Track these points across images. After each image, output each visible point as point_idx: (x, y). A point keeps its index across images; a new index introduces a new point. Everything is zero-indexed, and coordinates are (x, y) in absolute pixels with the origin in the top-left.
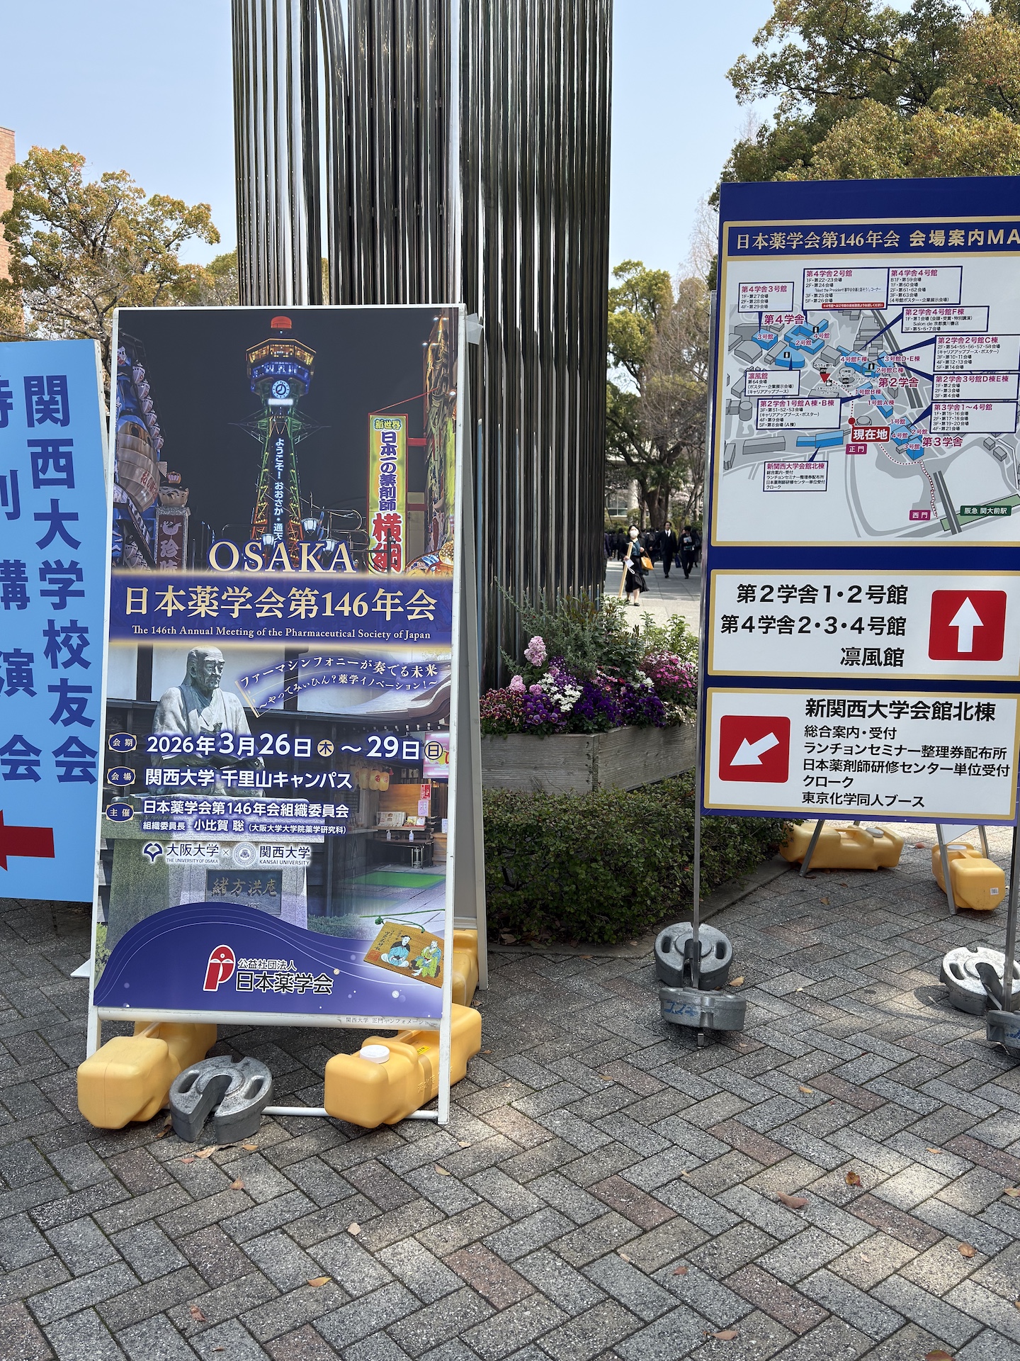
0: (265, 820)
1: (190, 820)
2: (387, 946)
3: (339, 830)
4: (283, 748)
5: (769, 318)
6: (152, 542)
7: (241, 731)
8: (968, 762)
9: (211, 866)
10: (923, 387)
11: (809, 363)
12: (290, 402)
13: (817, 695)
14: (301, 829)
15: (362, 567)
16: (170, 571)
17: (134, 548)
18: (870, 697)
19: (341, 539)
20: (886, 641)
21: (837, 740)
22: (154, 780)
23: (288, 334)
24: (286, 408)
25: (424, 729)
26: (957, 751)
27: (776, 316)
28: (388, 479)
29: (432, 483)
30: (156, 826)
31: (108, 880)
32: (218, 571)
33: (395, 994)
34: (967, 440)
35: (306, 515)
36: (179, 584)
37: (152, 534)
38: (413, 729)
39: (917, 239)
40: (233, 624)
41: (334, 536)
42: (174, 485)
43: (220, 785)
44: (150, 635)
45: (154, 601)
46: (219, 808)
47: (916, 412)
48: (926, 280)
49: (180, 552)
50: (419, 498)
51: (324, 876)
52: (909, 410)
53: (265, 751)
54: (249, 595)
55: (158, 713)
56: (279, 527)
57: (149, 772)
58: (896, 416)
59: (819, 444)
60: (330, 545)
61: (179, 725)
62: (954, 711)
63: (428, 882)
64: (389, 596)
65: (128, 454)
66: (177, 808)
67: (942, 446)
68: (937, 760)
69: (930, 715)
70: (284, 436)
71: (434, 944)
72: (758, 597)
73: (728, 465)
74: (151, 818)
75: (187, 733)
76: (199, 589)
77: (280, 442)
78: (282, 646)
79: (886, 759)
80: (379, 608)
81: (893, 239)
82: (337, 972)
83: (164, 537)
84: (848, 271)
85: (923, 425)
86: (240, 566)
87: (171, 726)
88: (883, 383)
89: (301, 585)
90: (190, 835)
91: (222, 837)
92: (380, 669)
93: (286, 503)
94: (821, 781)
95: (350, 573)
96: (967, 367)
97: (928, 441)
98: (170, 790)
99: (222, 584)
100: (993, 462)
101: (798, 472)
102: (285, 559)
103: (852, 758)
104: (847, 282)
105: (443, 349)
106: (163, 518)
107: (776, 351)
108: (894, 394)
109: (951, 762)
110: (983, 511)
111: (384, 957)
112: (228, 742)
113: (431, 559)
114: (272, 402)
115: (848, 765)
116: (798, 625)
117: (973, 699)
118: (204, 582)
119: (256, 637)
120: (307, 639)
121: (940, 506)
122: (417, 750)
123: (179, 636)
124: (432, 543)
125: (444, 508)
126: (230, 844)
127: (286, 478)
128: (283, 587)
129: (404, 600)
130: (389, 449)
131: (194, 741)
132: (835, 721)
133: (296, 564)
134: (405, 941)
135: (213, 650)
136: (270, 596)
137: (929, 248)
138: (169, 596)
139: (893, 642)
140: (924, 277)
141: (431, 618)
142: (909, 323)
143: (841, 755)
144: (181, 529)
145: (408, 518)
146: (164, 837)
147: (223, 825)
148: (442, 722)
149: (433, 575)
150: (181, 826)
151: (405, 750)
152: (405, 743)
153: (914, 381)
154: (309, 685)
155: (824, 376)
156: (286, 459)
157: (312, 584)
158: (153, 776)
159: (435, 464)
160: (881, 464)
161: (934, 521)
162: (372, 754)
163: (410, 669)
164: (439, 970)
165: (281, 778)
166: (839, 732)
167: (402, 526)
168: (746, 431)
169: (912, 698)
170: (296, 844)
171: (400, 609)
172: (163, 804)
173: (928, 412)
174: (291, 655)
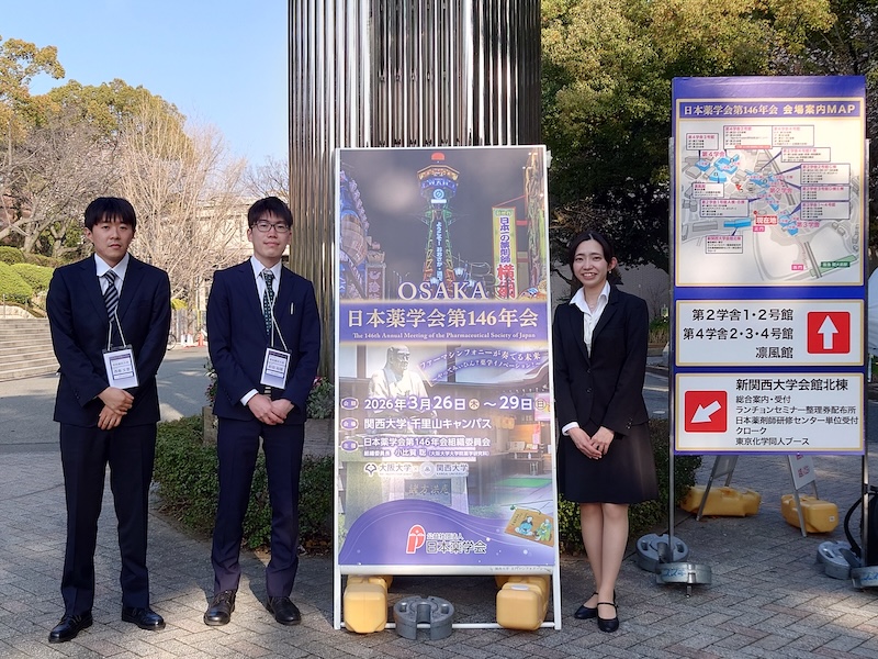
0: (438, 448)
1: (393, 450)
2: (518, 523)
3: (485, 453)
4: (448, 404)
5: (705, 154)
6: (364, 284)
7: (422, 395)
8: (834, 415)
9: (407, 477)
10: (796, 194)
11: (729, 179)
12: (444, 201)
13: (743, 376)
14: (461, 453)
15: (492, 296)
16: (375, 301)
17: (353, 287)
18: (774, 377)
19: (478, 279)
20: (782, 343)
21: (756, 404)
22: (369, 426)
23: (441, 163)
24: (442, 205)
25: (534, 391)
26: (827, 409)
27: (709, 152)
28: (505, 245)
29: (531, 246)
30: (372, 453)
31: (344, 488)
32: (404, 300)
33: (525, 552)
34: (822, 224)
35: (456, 266)
36: (380, 308)
37: (363, 279)
38: (527, 391)
39: (788, 110)
40: (415, 331)
41: (473, 278)
42: (376, 250)
43: (410, 428)
44: (364, 339)
45: (366, 318)
46: (410, 442)
47: (793, 208)
48: (794, 133)
49: (381, 289)
50: (525, 255)
51: (477, 482)
52: (788, 206)
53: (437, 407)
54: (423, 313)
55: (370, 385)
56: (440, 274)
57: (366, 421)
58: (780, 209)
59: (737, 226)
60: (472, 283)
61: (384, 392)
62: (824, 385)
63: (542, 483)
64: (509, 312)
65: (348, 233)
66: (384, 442)
67: (808, 227)
68: (815, 415)
69: (810, 388)
70: (442, 221)
71: (547, 521)
72: (705, 318)
73: (684, 238)
74: (369, 449)
75: (389, 397)
76: (393, 310)
77: (439, 224)
78: (445, 343)
79: (785, 415)
80: (503, 320)
81: (774, 110)
82: (488, 539)
83: (370, 280)
84: (749, 127)
85: (796, 215)
86: (417, 296)
87: (378, 393)
88: (772, 191)
89: (455, 307)
90: (393, 458)
91: (413, 459)
92: (505, 356)
93: (444, 260)
94: (747, 431)
95: (484, 299)
96: (820, 182)
97: (800, 224)
98: (380, 432)
99: (407, 308)
100: (839, 236)
101: (725, 242)
102: (444, 292)
103: (764, 416)
104: (749, 134)
105: (535, 171)
106: (370, 270)
107: (709, 172)
108: (779, 197)
109: (824, 416)
110: (834, 264)
111: (517, 530)
112: (414, 402)
113: (533, 290)
114: (433, 201)
115: (763, 419)
116: (730, 334)
117: (835, 377)
118: (396, 307)
119: (429, 339)
120: (459, 339)
121: (809, 262)
122: (530, 404)
123: (381, 339)
124: (533, 281)
125: (539, 261)
126: (418, 463)
127: (443, 244)
128: (444, 309)
129: (518, 315)
130: (505, 227)
131: (393, 402)
132: (755, 393)
133: (451, 295)
134: (529, 520)
135: (402, 346)
136: (436, 314)
137: (794, 115)
138: (375, 315)
139: (786, 343)
140: (792, 131)
141: (535, 325)
142: (785, 157)
143: (759, 414)
144: (381, 275)
145: (518, 267)
146: (377, 460)
147: (413, 452)
148: (545, 387)
149: (535, 300)
150: (387, 453)
151: (523, 404)
152: (523, 400)
153: (790, 190)
154: (461, 367)
155: (738, 186)
156: (443, 233)
157: (462, 307)
158: (369, 423)
159: (533, 235)
160: (773, 238)
161: (805, 271)
162: (503, 407)
163: (524, 355)
164: (551, 536)
165: (447, 423)
166: (757, 399)
167: (515, 271)
168: (694, 218)
169: (799, 377)
170: (459, 463)
171: (516, 320)
172: (376, 440)
173: (799, 207)
174: (451, 349)
